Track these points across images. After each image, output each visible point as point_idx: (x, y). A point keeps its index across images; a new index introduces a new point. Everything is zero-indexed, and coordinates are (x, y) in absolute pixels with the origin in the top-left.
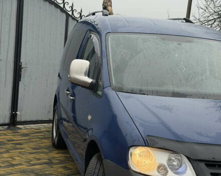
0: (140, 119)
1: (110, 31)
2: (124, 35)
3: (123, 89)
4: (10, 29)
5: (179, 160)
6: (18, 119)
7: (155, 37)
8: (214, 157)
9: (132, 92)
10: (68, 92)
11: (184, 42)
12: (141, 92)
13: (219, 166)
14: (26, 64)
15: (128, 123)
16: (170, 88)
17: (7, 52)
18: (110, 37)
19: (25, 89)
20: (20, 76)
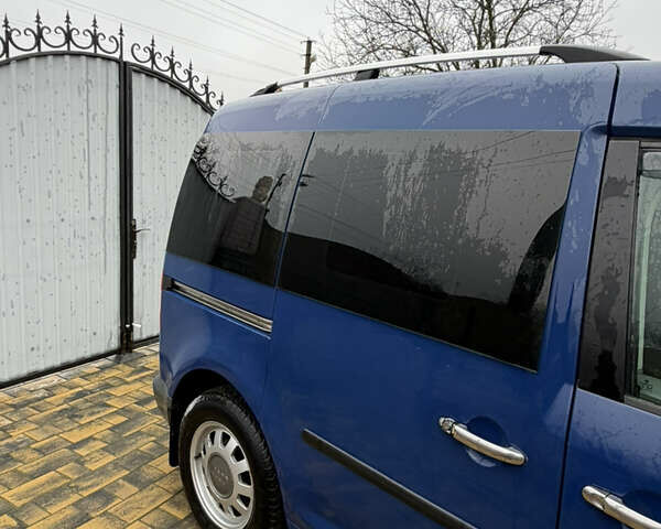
4: (106, 156)
6: (136, 336)
14: (144, 222)
17: (105, 199)
19: (144, 274)
20: (134, 247)
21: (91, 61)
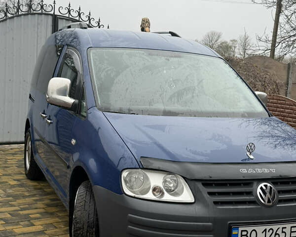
0: (132, 140)
1: (92, 46)
2: (107, 50)
3: (110, 109)
5: (175, 181)
7: (141, 52)
8: (211, 176)
9: (120, 112)
10: (44, 115)
11: (172, 57)
12: (130, 112)
13: (215, 185)
15: (119, 145)
16: (161, 107)
18: (92, 53)
21: (40, 16)
